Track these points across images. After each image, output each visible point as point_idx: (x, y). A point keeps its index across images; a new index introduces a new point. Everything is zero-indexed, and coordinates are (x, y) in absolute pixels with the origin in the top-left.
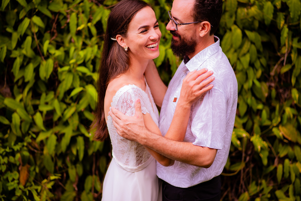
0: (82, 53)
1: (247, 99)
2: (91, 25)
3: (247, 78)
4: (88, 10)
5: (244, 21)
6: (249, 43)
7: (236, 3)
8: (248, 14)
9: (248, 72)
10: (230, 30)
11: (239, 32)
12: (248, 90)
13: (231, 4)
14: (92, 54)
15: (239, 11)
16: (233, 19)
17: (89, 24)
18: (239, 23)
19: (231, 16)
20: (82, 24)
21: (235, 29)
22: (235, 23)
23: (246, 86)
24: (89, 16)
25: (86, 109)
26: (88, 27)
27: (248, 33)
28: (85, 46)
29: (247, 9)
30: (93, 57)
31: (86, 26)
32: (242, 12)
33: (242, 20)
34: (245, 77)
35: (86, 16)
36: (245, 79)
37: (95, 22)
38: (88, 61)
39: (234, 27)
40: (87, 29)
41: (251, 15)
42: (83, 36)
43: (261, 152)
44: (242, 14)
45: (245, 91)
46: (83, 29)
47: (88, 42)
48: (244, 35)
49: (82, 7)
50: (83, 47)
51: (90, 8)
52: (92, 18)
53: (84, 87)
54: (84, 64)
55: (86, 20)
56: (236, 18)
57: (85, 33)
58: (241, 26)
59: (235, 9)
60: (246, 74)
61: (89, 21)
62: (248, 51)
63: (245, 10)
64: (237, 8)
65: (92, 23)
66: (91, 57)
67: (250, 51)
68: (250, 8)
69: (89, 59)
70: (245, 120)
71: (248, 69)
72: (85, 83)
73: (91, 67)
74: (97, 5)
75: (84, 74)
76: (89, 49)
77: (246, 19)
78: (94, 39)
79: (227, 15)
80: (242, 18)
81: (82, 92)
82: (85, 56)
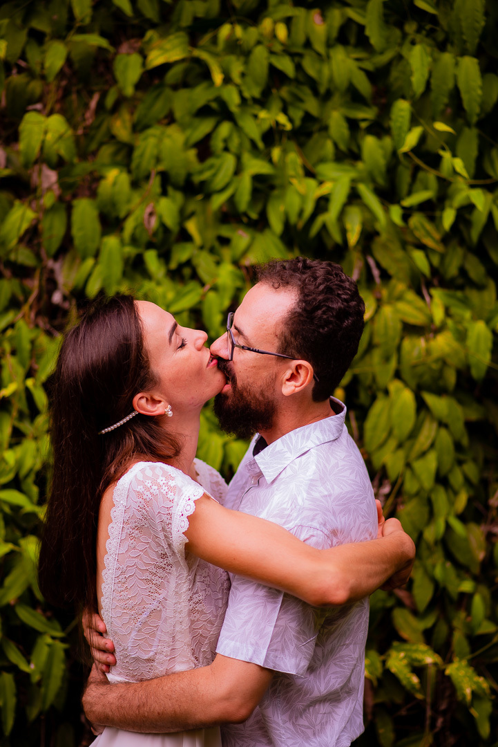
0: (11, 456)
1: (434, 566)
2: (35, 385)
3: (431, 515)
4: (27, 346)
5: (420, 370)
6: (435, 426)
7: (399, 326)
8: (428, 352)
9: (433, 497)
10: (386, 392)
11: (406, 397)
12: (436, 543)
13: (386, 327)
14: (35, 457)
15: (407, 344)
16: (393, 364)
17: (30, 383)
18: (406, 374)
19: (387, 359)
20: (11, 381)
21: (398, 391)
22: (398, 375)
23: (430, 534)
24: (28, 364)
25: (21, 600)
26: (27, 390)
27: (430, 399)
28: (18, 437)
29: (427, 340)
30: (38, 466)
31: (22, 388)
32: (415, 347)
33: (414, 367)
34: (426, 510)
35: (22, 363)
36: (426, 516)
37: (43, 376)
38: (27, 476)
39: (395, 386)
40: (23, 396)
41: (435, 354)
42: (15, 413)
43: (472, 704)
44: (415, 353)
45: (429, 548)
46: (14, 394)
47: (26, 427)
48: (421, 405)
49: (11, 339)
50: (14, 441)
51: (33, 342)
52: (36, 366)
53: (16, 543)
54: (16, 484)
55: (21, 372)
56: (399, 361)
57: (20, 405)
58: (413, 383)
59: (397, 341)
60: (430, 503)
61: (30, 373)
62: (432, 446)
63: (421, 343)
64: (402, 339)
65: (36, 380)
66: (34, 465)
67: (437, 445)
68: (435, 337)
69: (31, 470)
70: (429, 622)
71: (432, 491)
72: (18, 533)
73: (35, 490)
74: (49, 334)
75: (16, 508)
76: (29, 446)
77: (424, 364)
78: (42, 421)
79: (376, 356)
80: (414, 361)
81: (11, 554)
82: (19, 464)
